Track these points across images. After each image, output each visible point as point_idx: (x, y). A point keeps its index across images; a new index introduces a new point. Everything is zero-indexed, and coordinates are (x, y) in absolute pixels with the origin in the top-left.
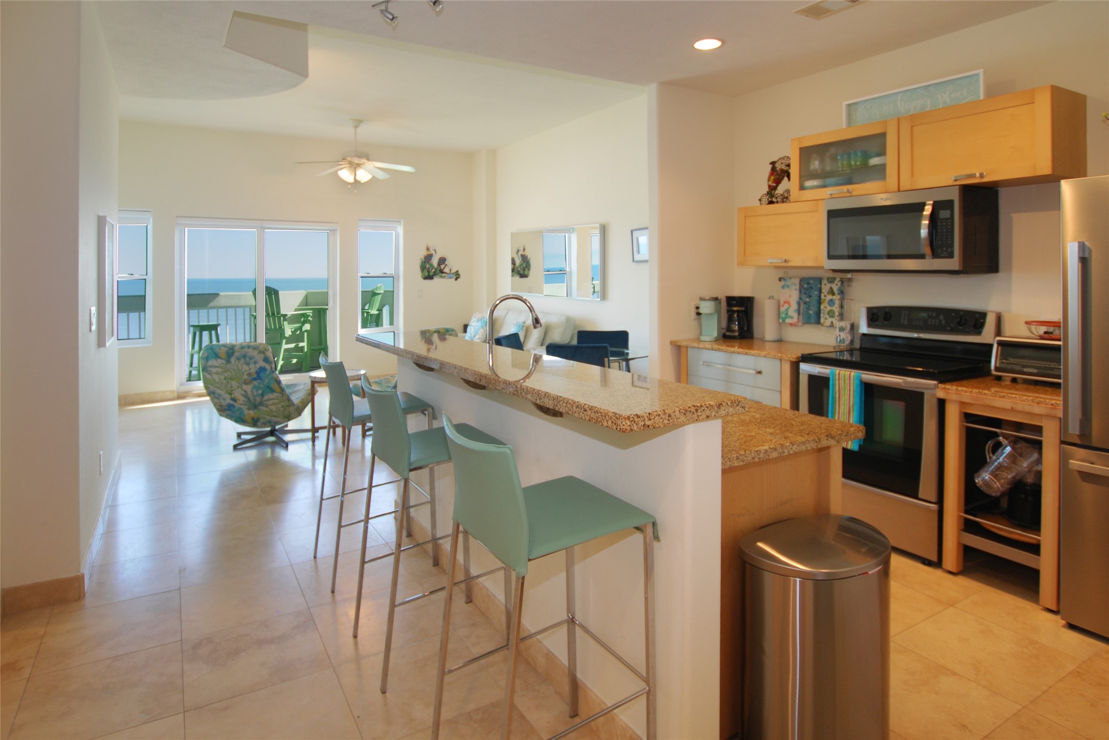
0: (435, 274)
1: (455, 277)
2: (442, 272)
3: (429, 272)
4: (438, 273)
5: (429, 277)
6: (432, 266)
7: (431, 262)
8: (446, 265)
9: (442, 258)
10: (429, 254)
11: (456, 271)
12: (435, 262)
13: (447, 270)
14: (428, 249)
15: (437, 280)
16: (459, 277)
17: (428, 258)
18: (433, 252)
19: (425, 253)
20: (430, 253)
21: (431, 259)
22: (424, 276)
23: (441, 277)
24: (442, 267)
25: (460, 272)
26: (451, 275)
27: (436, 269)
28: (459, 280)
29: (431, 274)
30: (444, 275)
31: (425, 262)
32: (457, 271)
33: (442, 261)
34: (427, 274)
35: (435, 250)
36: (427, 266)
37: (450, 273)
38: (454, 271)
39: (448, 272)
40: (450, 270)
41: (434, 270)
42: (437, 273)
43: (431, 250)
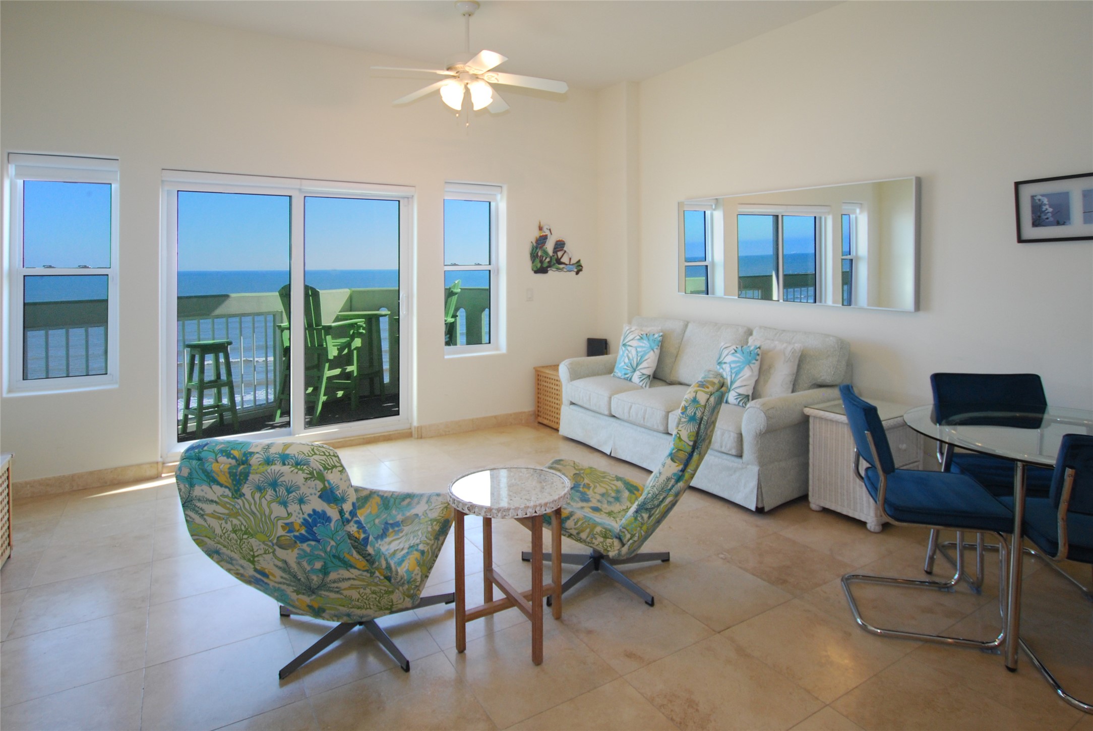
0: (550, 265)
1: (576, 270)
2: (559, 262)
3: (541, 262)
4: (554, 264)
5: (542, 270)
6: (546, 253)
7: (545, 247)
8: (565, 252)
9: (557, 241)
10: (543, 236)
11: (577, 260)
12: (549, 247)
13: (565, 259)
14: (541, 229)
15: (552, 274)
16: (581, 270)
17: (541, 241)
18: (548, 233)
19: (536, 234)
20: (544, 234)
21: (545, 242)
22: (535, 269)
23: (558, 269)
24: (560, 254)
25: (582, 263)
26: (571, 266)
27: (551, 258)
28: (581, 273)
29: (545, 265)
30: (561, 266)
31: (537, 248)
32: (579, 261)
33: (560, 245)
34: (539, 265)
35: (550, 230)
36: (539, 254)
37: (570, 264)
38: (574, 261)
39: (567, 262)
40: (570, 259)
41: (548, 260)
42: (552, 263)
43: (545, 229)
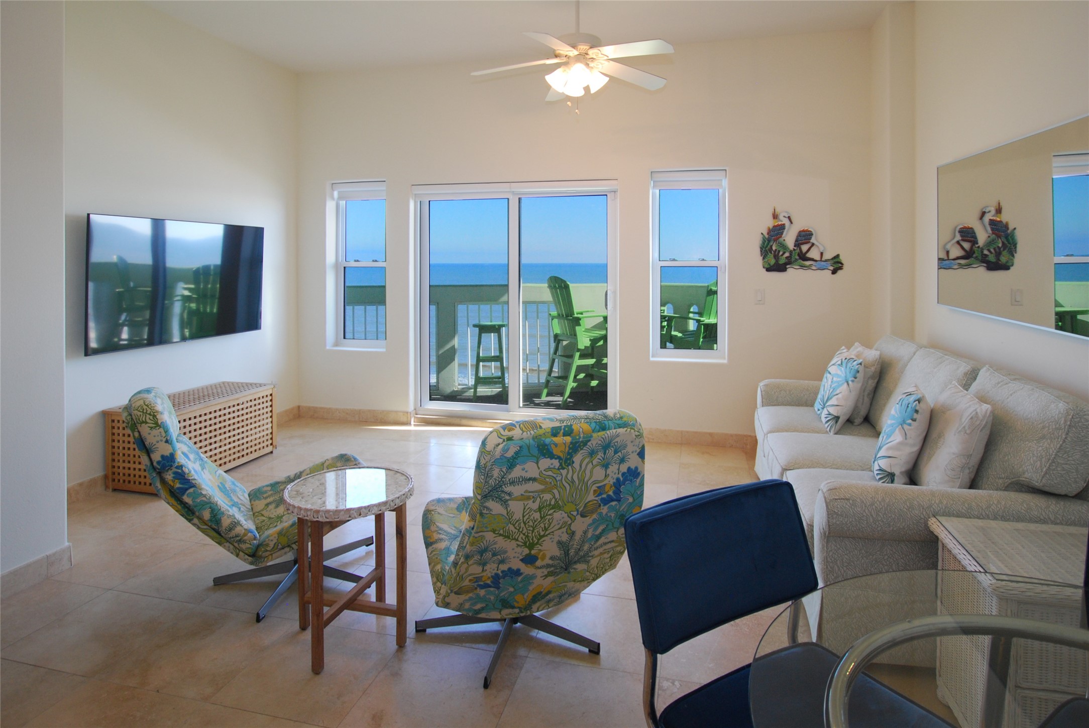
0: (789, 262)
1: (832, 268)
2: (803, 257)
3: (776, 257)
4: (796, 260)
5: (778, 267)
6: (784, 247)
7: (781, 240)
8: (813, 244)
9: (803, 231)
10: (778, 225)
11: (835, 254)
12: (789, 239)
13: (814, 254)
14: (775, 216)
15: (792, 273)
16: (841, 268)
17: (776, 232)
18: (786, 221)
19: (771, 223)
20: (780, 223)
21: (782, 233)
22: (766, 266)
23: (802, 267)
24: (804, 248)
25: (842, 258)
26: (823, 263)
27: (791, 252)
28: (840, 272)
29: (782, 260)
30: (808, 263)
31: (769, 241)
32: (838, 256)
33: (805, 237)
34: (773, 262)
35: (789, 218)
36: (774, 248)
37: (821, 261)
38: (828, 256)
39: (817, 257)
40: (822, 254)
41: (787, 254)
42: (793, 259)
43: (781, 217)
